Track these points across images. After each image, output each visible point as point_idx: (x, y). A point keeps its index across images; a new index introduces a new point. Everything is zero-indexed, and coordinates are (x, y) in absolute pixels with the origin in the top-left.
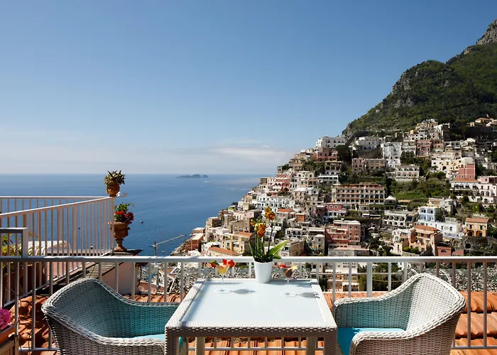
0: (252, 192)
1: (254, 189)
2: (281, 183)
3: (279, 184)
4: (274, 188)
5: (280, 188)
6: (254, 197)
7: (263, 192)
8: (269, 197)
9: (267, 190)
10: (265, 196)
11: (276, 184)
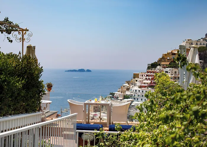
0: (127, 85)
1: (128, 82)
2: (150, 78)
3: (149, 79)
4: (144, 82)
5: (149, 82)
6: (128, 89)
7: (135, 85)
8: (140, 89)
9: (138, 84)
10: (136, 88)
11: (146, 79)
